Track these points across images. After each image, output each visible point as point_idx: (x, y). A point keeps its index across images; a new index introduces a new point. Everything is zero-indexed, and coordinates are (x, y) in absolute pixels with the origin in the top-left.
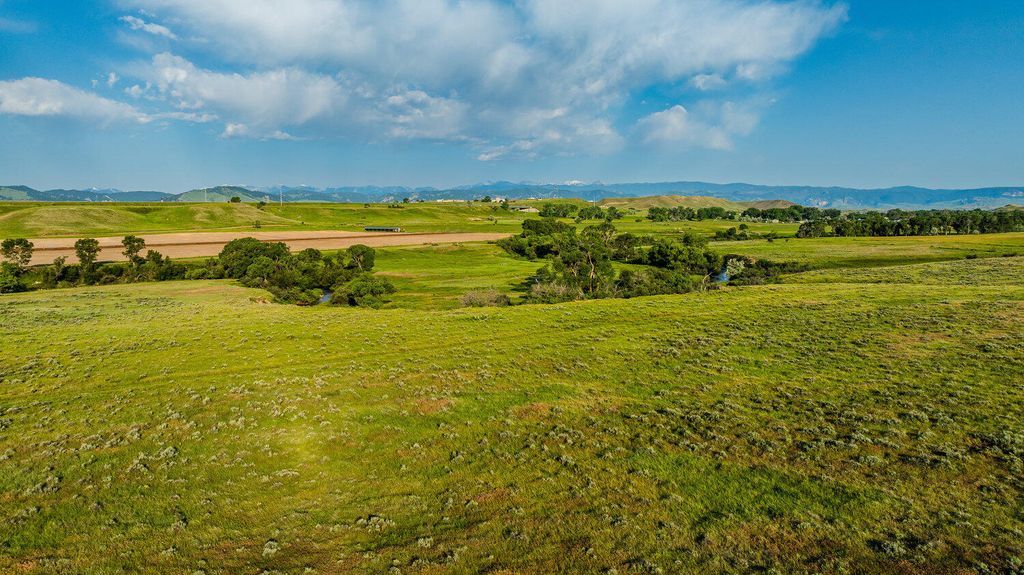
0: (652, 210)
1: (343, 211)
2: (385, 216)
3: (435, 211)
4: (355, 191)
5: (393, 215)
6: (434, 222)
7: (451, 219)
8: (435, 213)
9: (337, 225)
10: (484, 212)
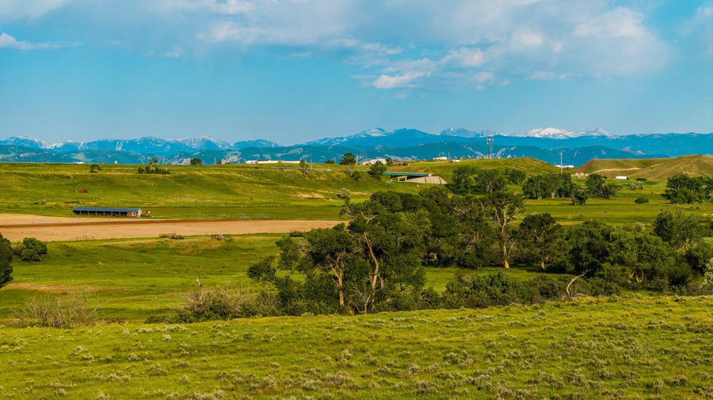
0: (675, 182)
1: (46, 177)
2: (127, 188)
3: (231, 179)
4: (119, 149)
5: (143, 187)
6: (228, 199)
7: (261, 195)
8: (228, 184)
9: (24, 203)
10: (332, 182)
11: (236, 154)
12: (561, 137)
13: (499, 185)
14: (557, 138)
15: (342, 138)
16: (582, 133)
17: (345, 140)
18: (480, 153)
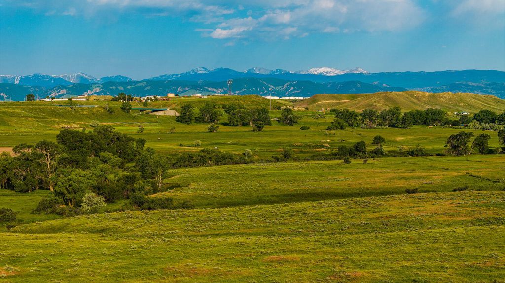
11: (98, 86)
12: (332, 74)
13: (214, 116)
14: (329, 75)
15: (177, 75)
16: (346, 71)
17: (179, 76)
18: (271, 86)
